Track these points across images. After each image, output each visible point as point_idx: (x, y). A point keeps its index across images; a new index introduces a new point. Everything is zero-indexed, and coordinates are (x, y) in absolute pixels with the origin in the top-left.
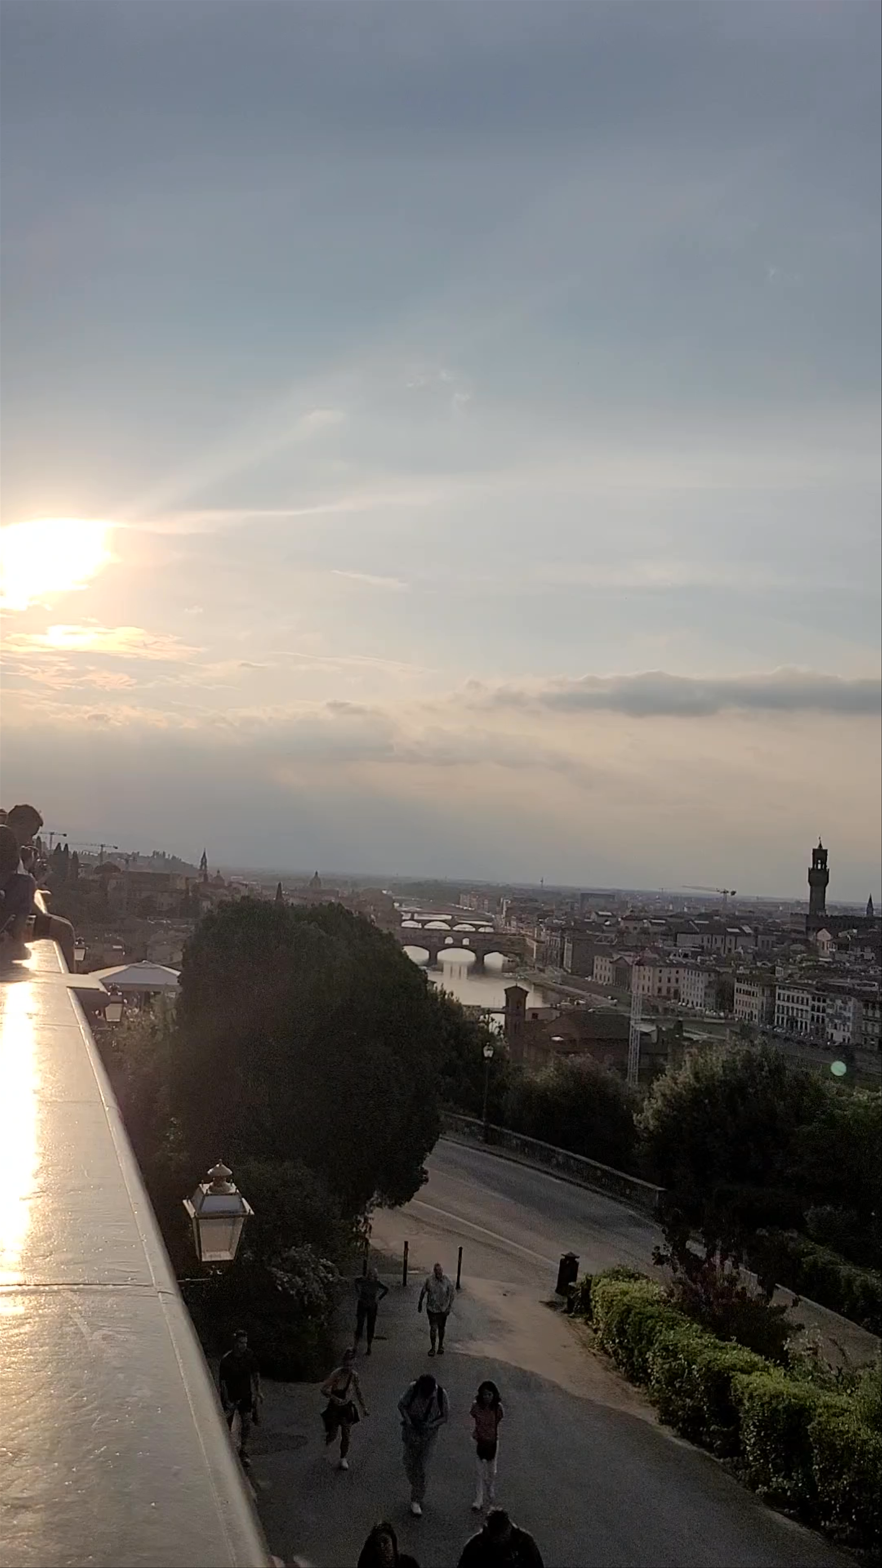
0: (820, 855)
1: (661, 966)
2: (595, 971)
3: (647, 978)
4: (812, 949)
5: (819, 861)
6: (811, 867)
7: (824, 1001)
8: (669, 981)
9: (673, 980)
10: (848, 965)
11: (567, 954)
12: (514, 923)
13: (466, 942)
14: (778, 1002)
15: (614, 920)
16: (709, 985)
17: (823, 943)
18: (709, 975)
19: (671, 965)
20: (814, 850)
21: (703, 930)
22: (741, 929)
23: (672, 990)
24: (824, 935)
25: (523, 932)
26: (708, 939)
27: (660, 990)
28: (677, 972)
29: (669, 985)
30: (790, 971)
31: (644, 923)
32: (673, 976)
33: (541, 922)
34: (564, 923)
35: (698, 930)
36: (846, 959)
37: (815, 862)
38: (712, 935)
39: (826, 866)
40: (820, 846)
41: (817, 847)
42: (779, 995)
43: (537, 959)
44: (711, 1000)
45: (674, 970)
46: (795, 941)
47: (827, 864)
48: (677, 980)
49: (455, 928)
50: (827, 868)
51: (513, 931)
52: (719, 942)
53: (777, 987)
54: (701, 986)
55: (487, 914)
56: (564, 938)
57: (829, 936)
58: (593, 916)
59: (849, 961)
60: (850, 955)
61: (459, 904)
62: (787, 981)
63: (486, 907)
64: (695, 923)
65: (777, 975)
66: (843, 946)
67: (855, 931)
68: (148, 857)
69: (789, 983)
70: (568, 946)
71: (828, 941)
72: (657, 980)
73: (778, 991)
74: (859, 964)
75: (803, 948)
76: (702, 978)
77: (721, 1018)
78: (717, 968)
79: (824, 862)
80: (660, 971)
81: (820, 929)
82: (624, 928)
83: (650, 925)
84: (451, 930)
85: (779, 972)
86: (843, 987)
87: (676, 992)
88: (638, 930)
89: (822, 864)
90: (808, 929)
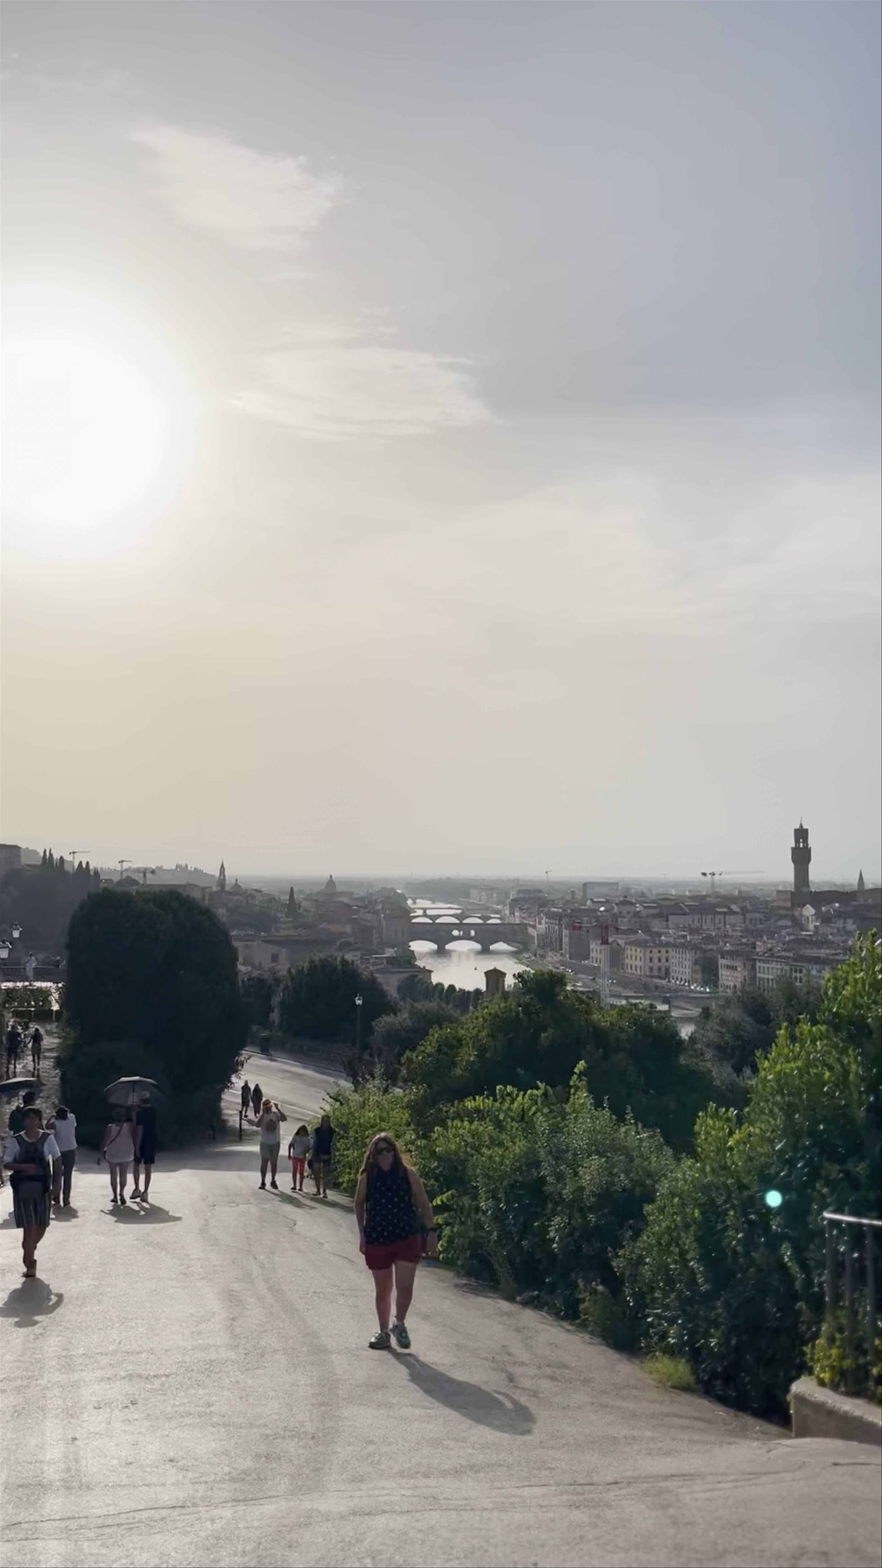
0: (801, 834)
1: (650, 947)
2: (592, 955)
3: (638, 959)
4: (798, 924)
5: (801, 840)
6: (794, 845)
7: (801, 972)
8: (660, 960)
9: (663, 960)
10: (830, 937)
11: (565, 940)
12: (517, 914)
13: (473, 933)
14: (758, 975)
15: (609, 906)
16: (696, 962)
17: (808, 918)
18: (696, 953)
19: (661, 945)
20: (796, 830)
21: (693, 910)
22: (729, 908)
23: (663, 969)
24: (809, 911)
25: (525, 921)
26: (699, 919)
27: (651, 969)
28: (667, 952)
29: (660, 964)
30: (769, 946)
31: (636, 907)
32: (664, 955)
33: (542, 912)
34: (560, 910)
35: (688, 911)
36: (829, 932)
37: (797, 841)
38: (702, 915)
39: (808, 845)
40: (801, 825)
41: (797, 827)
42: (760, 967)
43: (538, 946)
44: (699, 976)
45: (663, 950)
46: (781, 917)
47: (809, 842)
48: (667, 960)
49: (465, 921)
50: (809, 846)
51: (518, 921)
52: (709, 921)
53: (757, 961)
54: (688, 963)
55: (495, 906)
56: (562, 925)
57: (813, 911)
58: (589, 903)
59: (831, 934)
60: (832, 928)
61: (469, 898)
62: (766, 955)
63: (495, 900)
64: (686, 906)
65: (758, 950)
66: (826, 919)
67: (837, 905)
68: (171, 870)
69: (768, 957)
70: (565, 932)
71: (812, 915)
72: (648, 960)
73: (758, 964)
74: (841, 936)
75: (789, 923)
76: (688, 956)
77: (707, 993)
78: (703, 946)
79: (806, 840)
80: (651, 952)
81: (804, 905)
82: (618, 913)
83: (642, 908)
84: (461, 924)
85: (760, 947)
86: (818, 958)
87: (667, 971)
88: (632, 914)
89: (803, 842)
90: (793, 905)
